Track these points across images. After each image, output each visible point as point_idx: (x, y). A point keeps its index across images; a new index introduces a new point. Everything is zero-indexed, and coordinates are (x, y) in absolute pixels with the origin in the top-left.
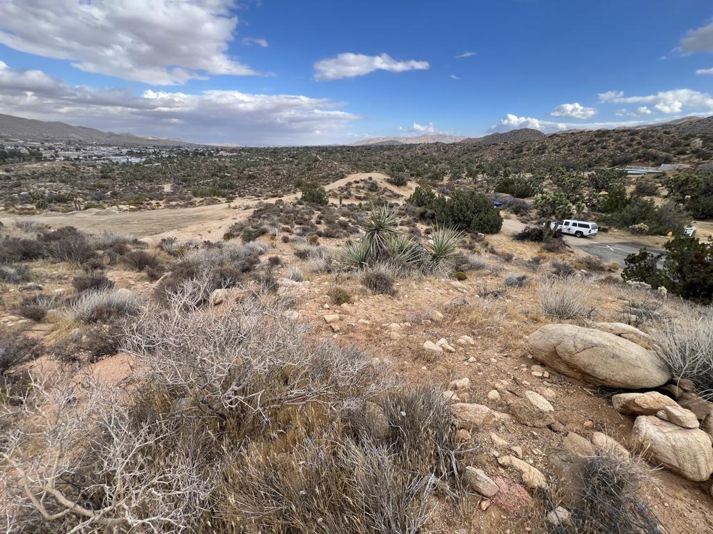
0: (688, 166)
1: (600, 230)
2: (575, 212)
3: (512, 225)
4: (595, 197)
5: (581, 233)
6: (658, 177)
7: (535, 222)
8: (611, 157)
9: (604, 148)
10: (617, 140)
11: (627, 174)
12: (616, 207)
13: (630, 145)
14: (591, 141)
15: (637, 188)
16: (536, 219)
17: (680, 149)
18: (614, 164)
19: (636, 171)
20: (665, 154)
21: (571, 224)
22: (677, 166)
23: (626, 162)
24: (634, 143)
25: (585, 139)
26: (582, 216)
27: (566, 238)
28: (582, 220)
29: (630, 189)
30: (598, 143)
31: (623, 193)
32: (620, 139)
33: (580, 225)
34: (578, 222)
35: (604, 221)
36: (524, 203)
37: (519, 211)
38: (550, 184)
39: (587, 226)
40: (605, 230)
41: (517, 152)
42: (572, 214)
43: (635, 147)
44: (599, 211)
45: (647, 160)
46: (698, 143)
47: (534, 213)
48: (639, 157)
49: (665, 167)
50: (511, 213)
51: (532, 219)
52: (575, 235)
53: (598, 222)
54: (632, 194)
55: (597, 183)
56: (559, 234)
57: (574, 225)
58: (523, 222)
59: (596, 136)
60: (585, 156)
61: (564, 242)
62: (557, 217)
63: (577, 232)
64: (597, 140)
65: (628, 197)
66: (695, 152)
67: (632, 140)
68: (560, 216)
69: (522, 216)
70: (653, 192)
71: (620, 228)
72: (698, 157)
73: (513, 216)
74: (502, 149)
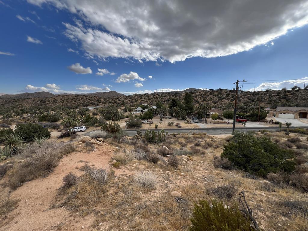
0: (102, 106)
1: (87, 128)
2: (77, 124)
3: (55, 134)
4: (82, 118)
5: (82, 130)
6: (97, 110)
7: (64, 130)
8: (82, 104)
9: (79, 101)
10: (82, 98)
11: (89, 109)
12: (89, 120)
13: (87, 100)
14: (74, 98)
15: (93, 113)
16: (64, 129)
17: (99, 101)
18: (84, 106)
19: (92, 108)
20: (96, 103)
21: (77, 128)
22: (100, 106)
23: (87, 105)
24: (88, 99)
25: (72, 98)
26: (80, 125)
27: (77, 133)
28: (81, 126)
29: (91, 114)
30: (77, 99)
31: (89, 116)
32: (83, 98)
33: (80, 128)
34: (79, 127)
35: (87, 125)
36: (56, 124)
37: (55, 128)
38: (64, 115)
39: (83, 128)
40: (88, 128)
41: (43, 102)
42: (77, 125)
43: (89, 100)
44: (85, 122)
45: (93, 105)
46: (102, 100)
47: (62, 127)
48: (90, 104)
49: (98, 107)
50: (52, 129)
51: (63, 130)
52: (80, 132)
53: (85, 126)
54: (92, 115)
55: (81, 113)
56: (75, 133)
57: (79, 128)
58: (59, 132)
59: (75, 97)
60: (74, 104)
61: (77, 135)
62: (72, 127)
63: (80, 130)
64: (76, 98)
65: (91, 116)
66: (103, 102)
67: (87, 98)
68: (73, 126)
69: (57, 129)
70: (97, 115)
71: (92, 126)
72: (104, 104)
73: (53, 130)
74: (34, 101)
